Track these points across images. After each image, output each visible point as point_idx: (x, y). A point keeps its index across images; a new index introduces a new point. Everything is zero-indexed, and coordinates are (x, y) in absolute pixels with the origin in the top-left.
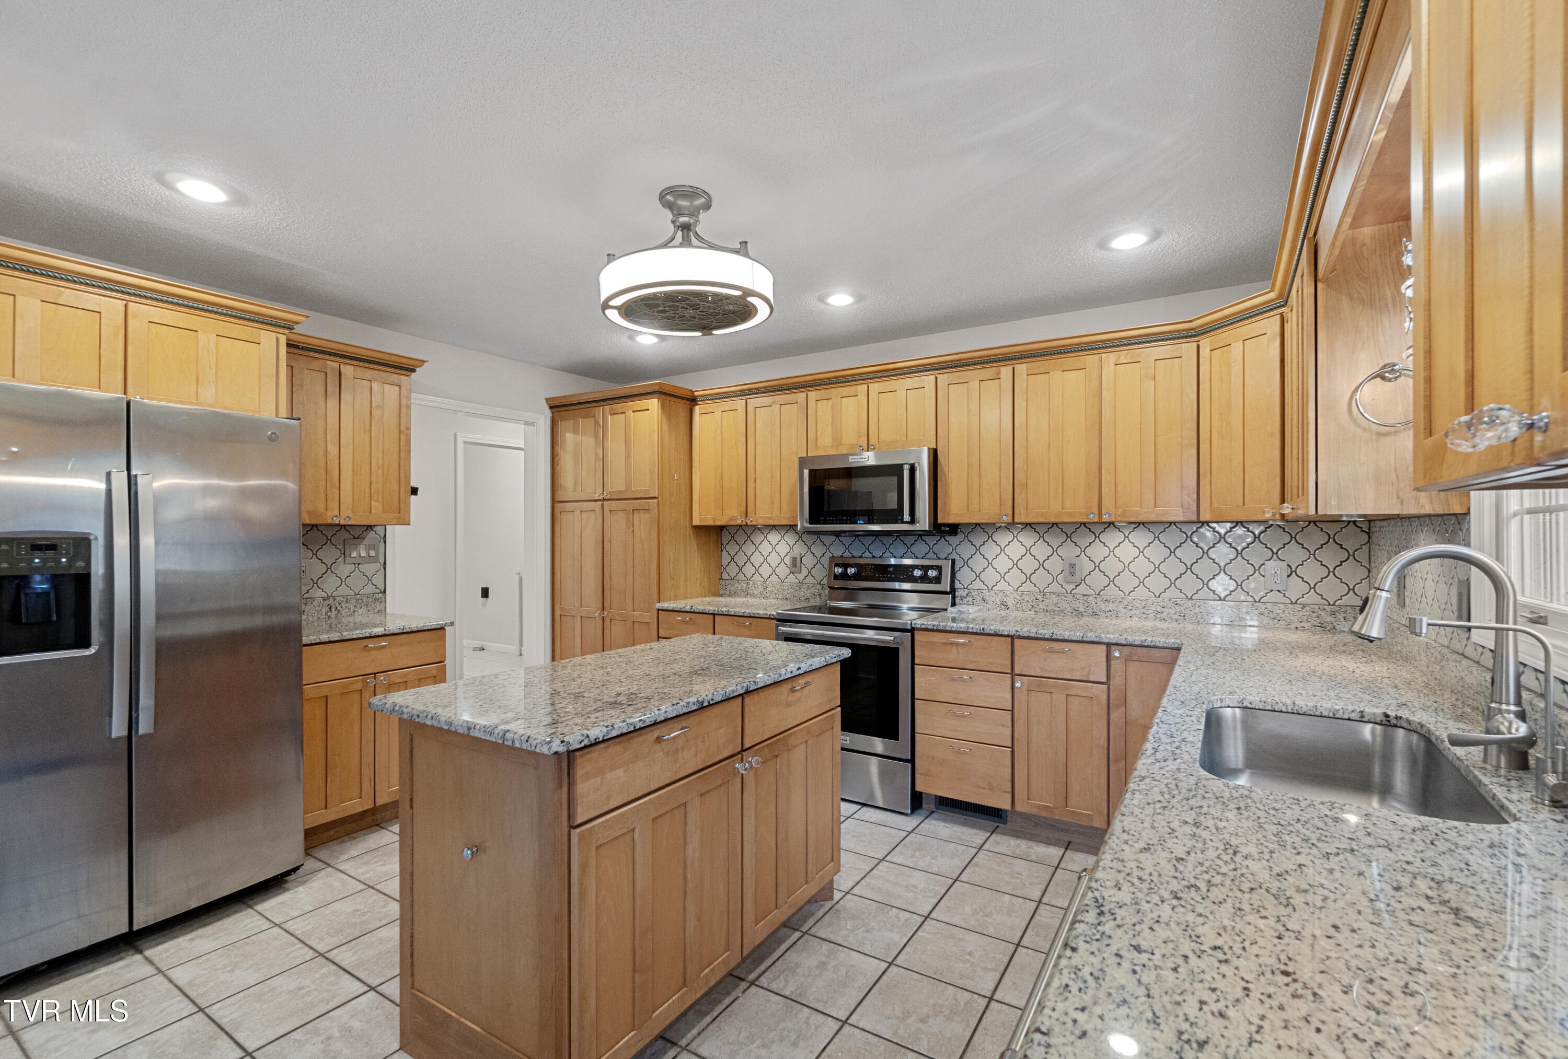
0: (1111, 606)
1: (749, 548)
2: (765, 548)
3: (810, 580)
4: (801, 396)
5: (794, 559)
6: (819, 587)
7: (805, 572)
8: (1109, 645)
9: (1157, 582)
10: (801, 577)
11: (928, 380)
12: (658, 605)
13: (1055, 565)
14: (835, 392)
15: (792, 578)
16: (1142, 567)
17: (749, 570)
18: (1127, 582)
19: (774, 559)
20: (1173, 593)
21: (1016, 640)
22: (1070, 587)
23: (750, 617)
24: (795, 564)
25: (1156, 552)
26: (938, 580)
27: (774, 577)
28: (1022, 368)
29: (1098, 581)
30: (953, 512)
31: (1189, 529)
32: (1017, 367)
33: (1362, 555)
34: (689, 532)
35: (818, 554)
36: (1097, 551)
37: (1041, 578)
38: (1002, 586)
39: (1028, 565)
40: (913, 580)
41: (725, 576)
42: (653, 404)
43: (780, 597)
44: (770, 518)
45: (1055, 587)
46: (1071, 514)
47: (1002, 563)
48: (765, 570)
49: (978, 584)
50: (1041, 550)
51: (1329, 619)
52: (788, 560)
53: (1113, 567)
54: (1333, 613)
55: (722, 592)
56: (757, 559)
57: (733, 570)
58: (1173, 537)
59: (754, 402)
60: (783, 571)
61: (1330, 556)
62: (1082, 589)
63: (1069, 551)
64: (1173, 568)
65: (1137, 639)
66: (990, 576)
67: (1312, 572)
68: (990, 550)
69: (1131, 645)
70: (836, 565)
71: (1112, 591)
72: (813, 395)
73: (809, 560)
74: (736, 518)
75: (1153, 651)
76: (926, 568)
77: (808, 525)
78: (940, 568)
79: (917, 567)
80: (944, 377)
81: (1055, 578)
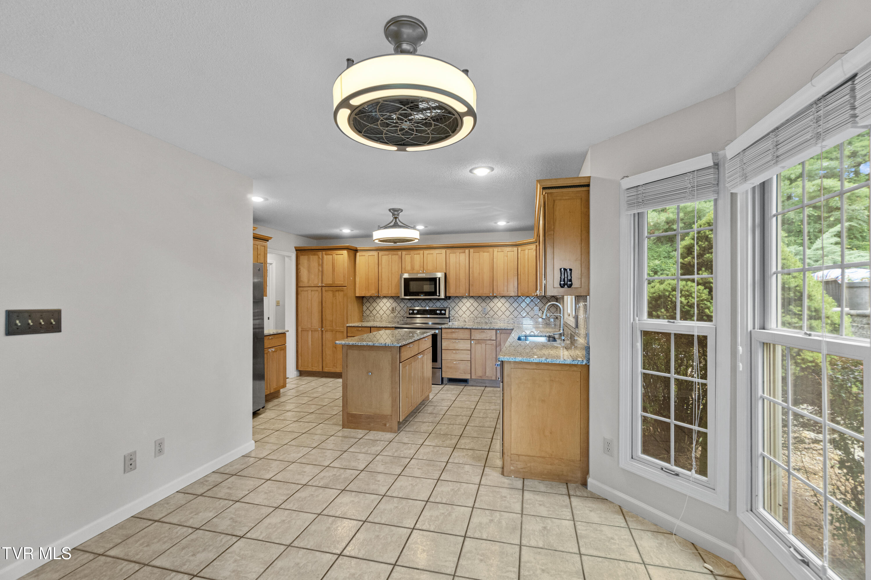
0: (495, 321)
1: (375, 304)
2: (381, 304)
3: (399, 315)
4: (400, 253)
5: (393, 308)
6: (403, 318)
7: (397, 312)
8: (496, 330)
9: (508, 313)
10: (395, 314)
11: (443, 251)
12: (347, 325)
13: (480, 309)
14: (412, 252)
15: (392, 315)
16: (503, 309)
17: (374, 312)
18: (500, 313)
19: (385, 308)
20: (512, 316)
21: (472, 330)
22: (484, 315)
24: (393, 310)
25: (507, 305)
26: (445, 314)
27: (385, 315)
28: (472, 250)
29: (492, 313)
30: (452, 292)
31: (516, 298)
32: (470, 250)
34: (355, 298)
35: (402, 306)
36: (492, 304)
37: (476, 313)
38: (464, 315)
39: (472, 309)
40: (437, 314)
41: (364, 315)
42: (345, 252)
43: (389, 321)
44: (388, 294)
45: (480, 315)
46: (485, 294)
47: (464, 308)
48: (381, 312)
49: (457, 315)
50: (476, 304)
52: (390, 308)
53: (495, 308)
55: (363, 321)
56: (378, 308)
57: (368, 312)
58: (511, 300)
59: (381, 253)
60: (388, 312)
62: (488, 316)
63: (483, 304)
64: (511, 309)
65: (503, 328)
66: (460, 313)
68: (460, 304)
69: (501, 329)
70: (410, 310)
71: (495, 316)
72: (404, 253)
73: (398, 308)
74: (374, 294)
75: (507, 331)
76: (441, 310)
77: (403, 297)
78: (445, 310)
79: (438, 310)
80: (448, 251)
81: (480, 313)
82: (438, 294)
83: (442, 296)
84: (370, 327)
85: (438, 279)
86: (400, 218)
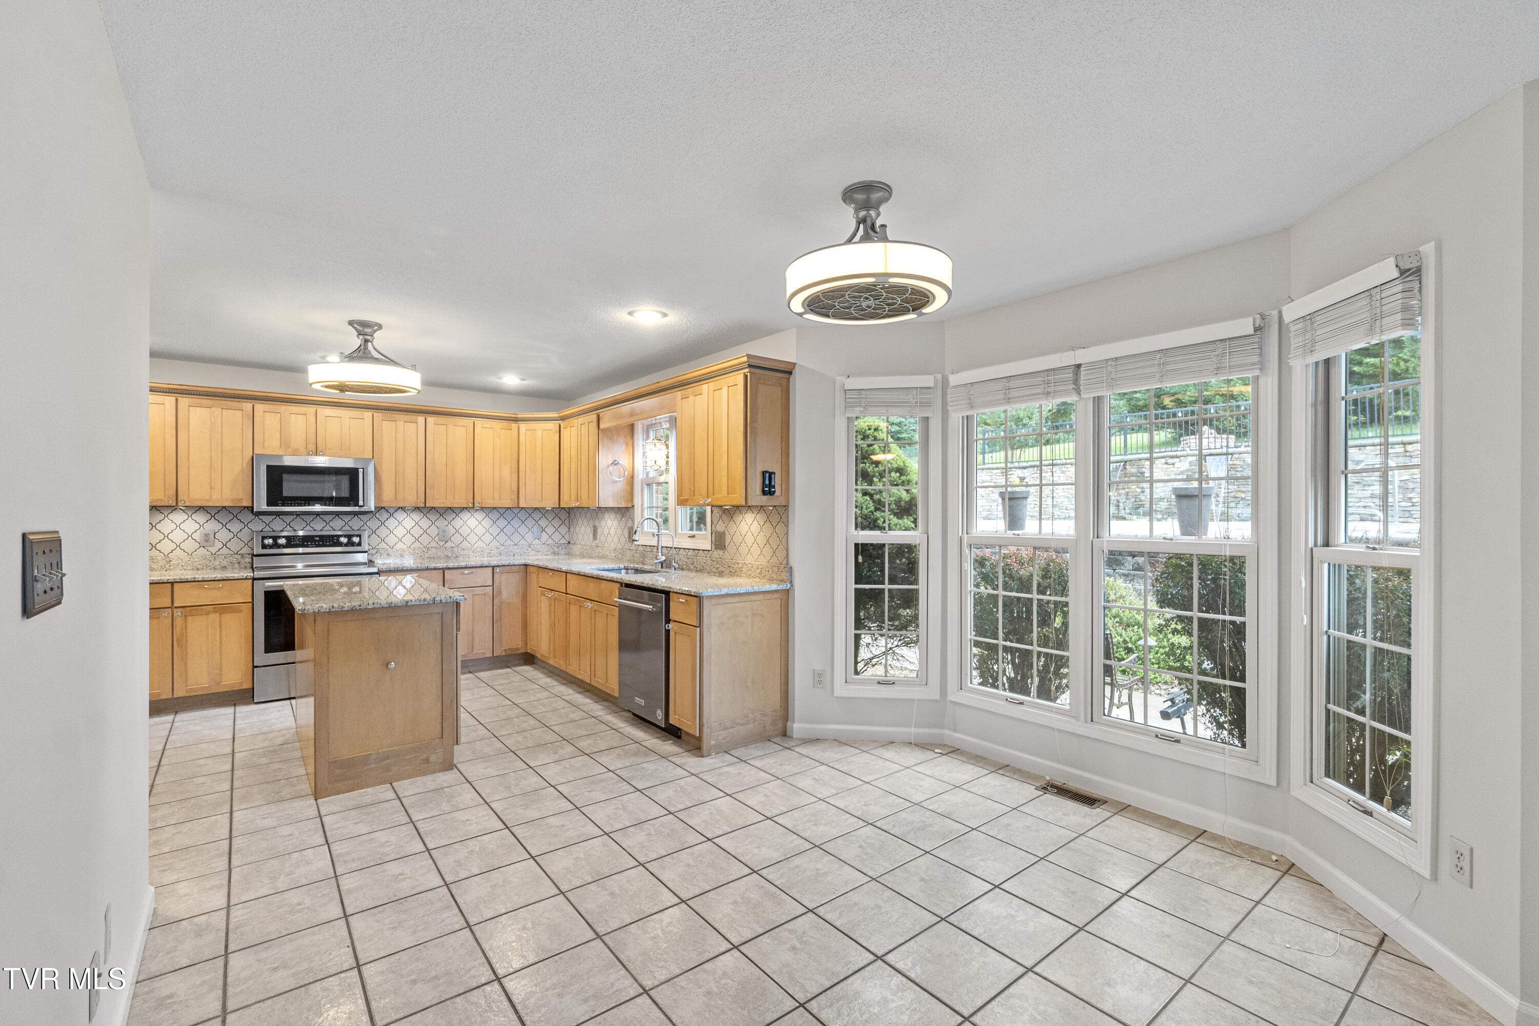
0: (466, 552)
3: (225, 551)
4: (248, 406)
5: (207, 535)
6: (239, 556)
7: (218, 545)
8: (493, 567)
9: (488, 538)
10: (214, 550)
11: (368, 414)
13: (433, 531)
14: (284, 408)
15: (202, 551)
16: (480, 530)
18: (473, 539)
19: (178, 536)
21: (446, 571)
22: (442, 543)
23: (224, 580)
24: (207, 540)
25: (487, 523)
26: (359, 544)
27: (178, 552)
28: (431, 420)
29: (457, 539)
30: (385, 500)
31: (516, 511)
32: (428, 419)
33: (567, 522)
35: (235, 530)
36: (458, 522)
37: (425, 539)
39: (417, 532)
40: (340, 544)
43: (189, 568)
44: (208, 501)
45: (433, 544)
46: (458, 503)
47: (400, 531)
49: (383, 545)
50: (425, 523)
51: (557, 550)
52: (196, 536)
53: (465, 531)
54: (558, 547)
58: (495, 515)
59: (184, 401)
60: (190, 546)
61: (556, 523)
62: (449, 544)
63: (441, 523)
64: (494, 530)
65: (507, 563)
66: (391, 539)
67: (550, 530)
68: (391, 523)
69: (504, 566)
70: (263, 538)
71: (465, 545)
72: (260, 407)
73: (223, 535)
74: (161, 500)
75: (513, 567)
76: (349, 537)
77: (265, 507)
78: (360, 536)
79: (341, 536)
80: (378, 416)
81: (433, 539)
82: (361, 503)
83: (371, 505)
84: (172, 583)
85: (361, 470)
86: (375, 342)
